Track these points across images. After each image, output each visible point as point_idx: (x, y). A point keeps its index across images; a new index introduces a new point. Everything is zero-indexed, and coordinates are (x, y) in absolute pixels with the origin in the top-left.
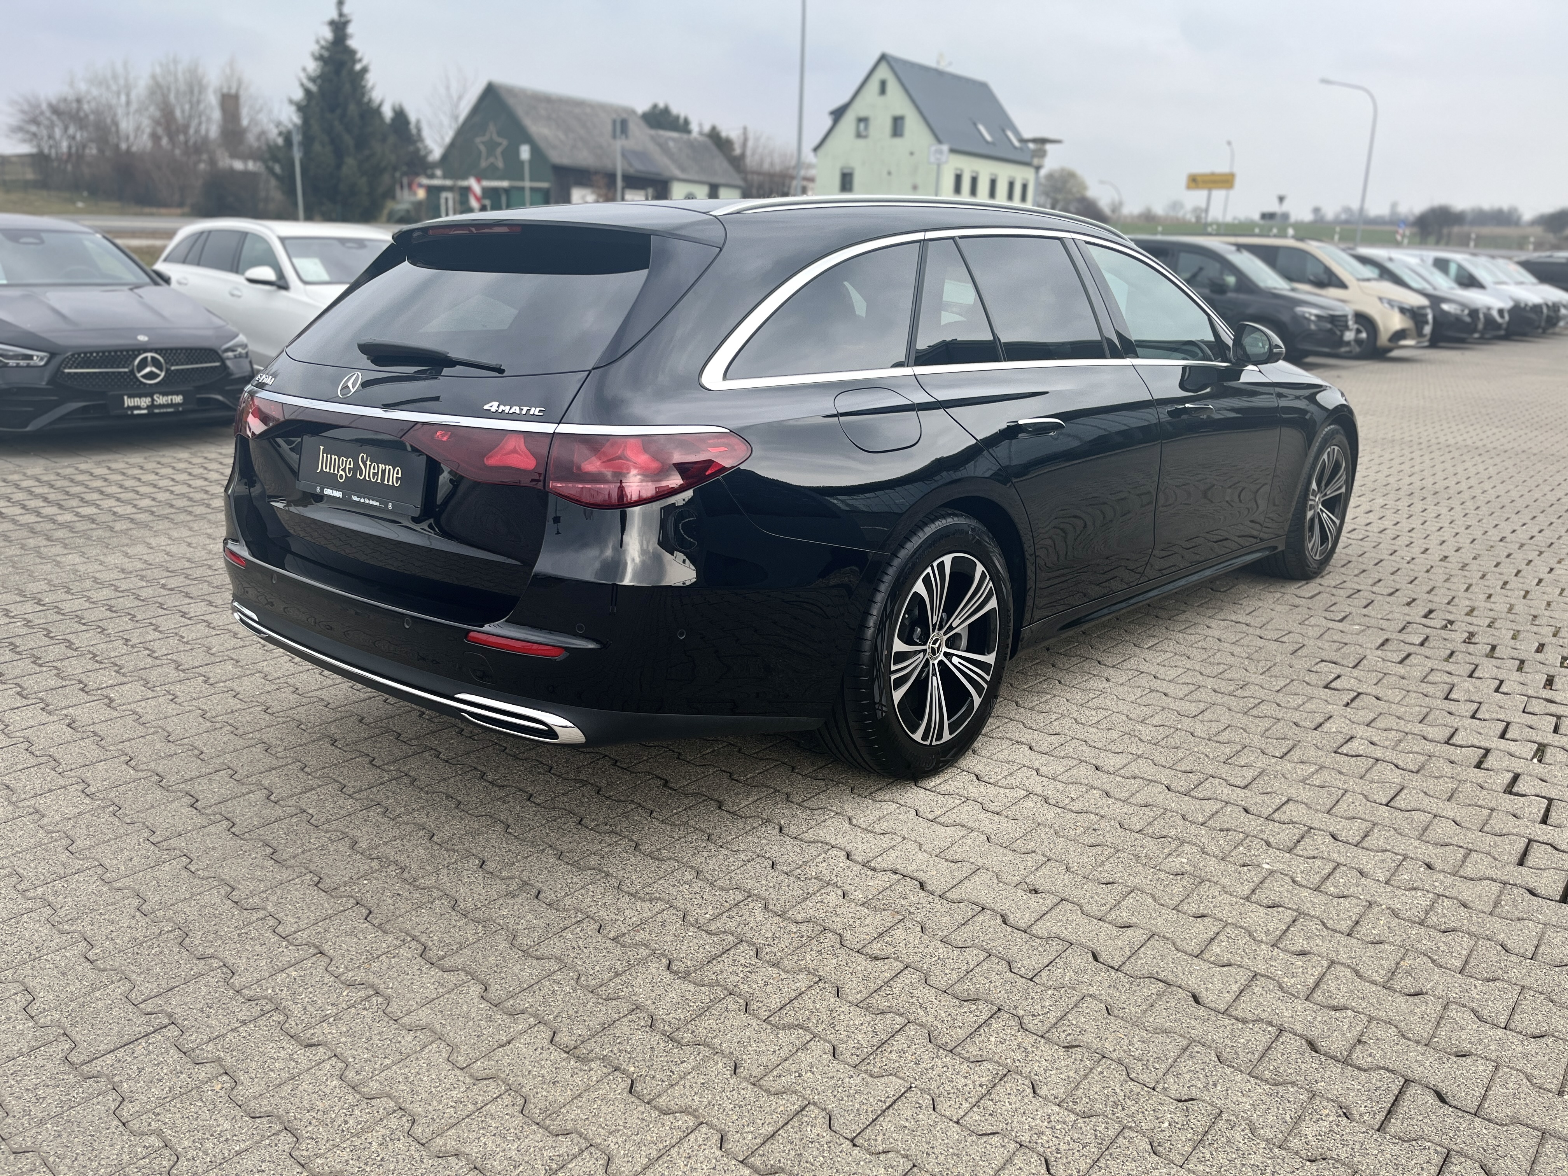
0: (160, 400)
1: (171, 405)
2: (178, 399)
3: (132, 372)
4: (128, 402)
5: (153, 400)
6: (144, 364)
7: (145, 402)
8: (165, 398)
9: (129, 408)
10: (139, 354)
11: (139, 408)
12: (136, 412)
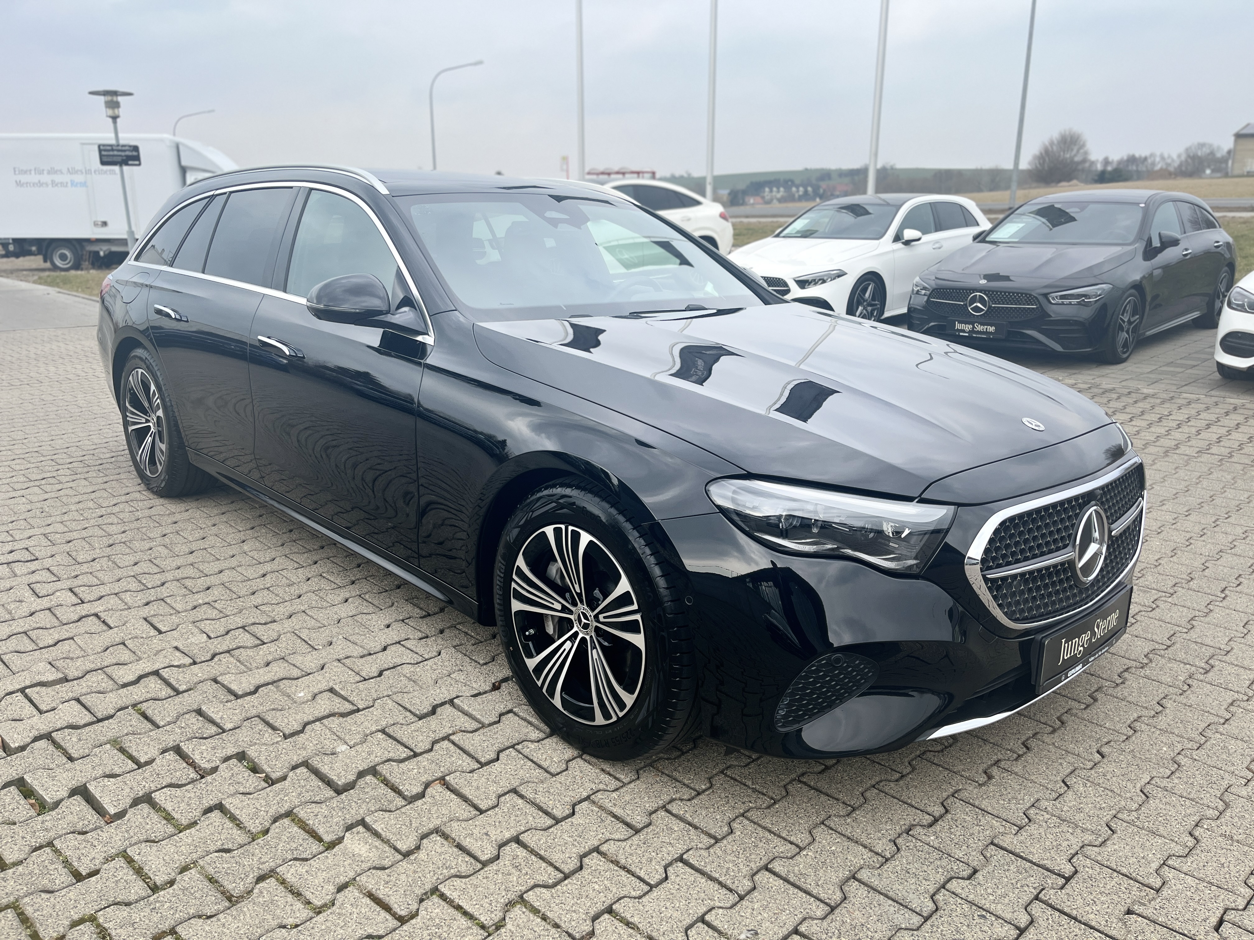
0: (979, 328)
1: (986, 333)
2: (992, 329)
3: (966, 305)
4: (958, 326)
5: (974, 327)
6: (974, 300)
7: (968, 327)
8: (982, 327)
9: (958, 330)
10: (974, 292)
11: (964, 331)
12: (961, 334)
